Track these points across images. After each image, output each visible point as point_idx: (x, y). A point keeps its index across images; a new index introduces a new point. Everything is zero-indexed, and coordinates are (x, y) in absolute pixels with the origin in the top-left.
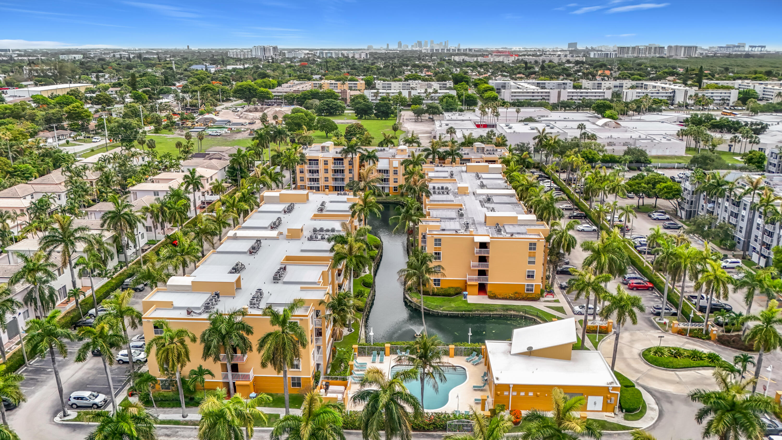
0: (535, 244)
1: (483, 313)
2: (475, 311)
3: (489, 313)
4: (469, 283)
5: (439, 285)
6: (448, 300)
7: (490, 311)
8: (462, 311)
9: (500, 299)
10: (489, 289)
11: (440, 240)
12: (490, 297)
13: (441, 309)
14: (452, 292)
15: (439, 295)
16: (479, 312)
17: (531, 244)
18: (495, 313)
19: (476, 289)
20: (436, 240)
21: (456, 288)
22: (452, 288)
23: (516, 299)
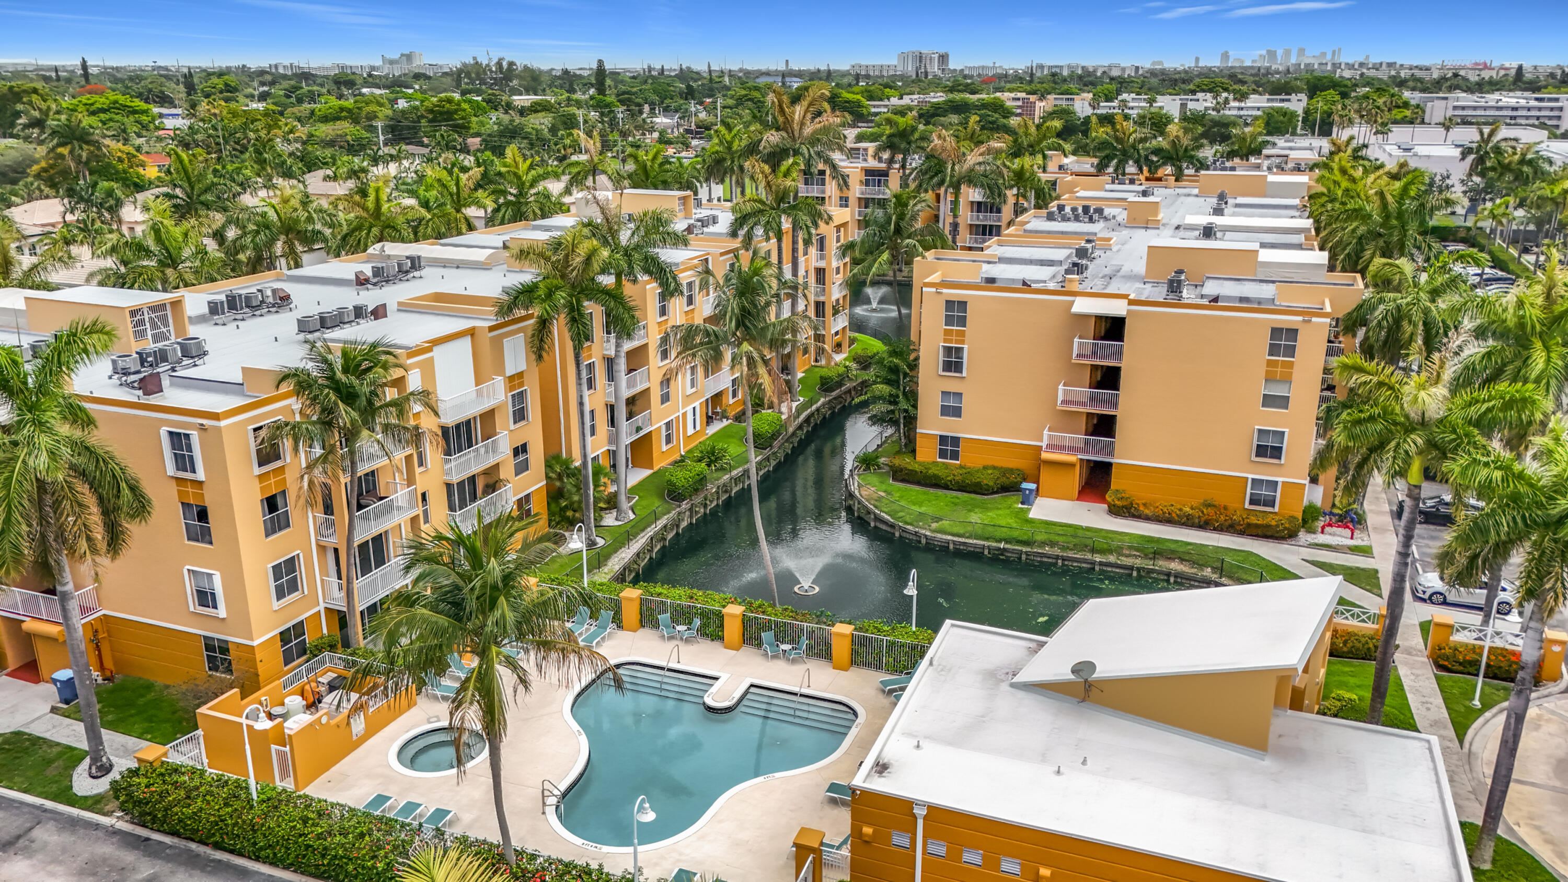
0: (1293, 333)
1: (1070, 554)
2: (1043, 544)
3: (1089, 556)
4: (1045, 456)
5: (955, 455)
6: (965, 503)
7: (1093, 551)
8: (1000, 541)
9: (1147, 519)
10: (1117, 482)
11: (963, 305)
12: (1115, 511)
13: (934, 525)
14: (987, 480)
15: (946, 487)
16: (1057, 551)
17: (1276, 332)
18: (1112, 559)
19: (1074, 480)
20: (950, 304)
21: (1005, 472)
22: (994, 468)
23: (1204, 525)
